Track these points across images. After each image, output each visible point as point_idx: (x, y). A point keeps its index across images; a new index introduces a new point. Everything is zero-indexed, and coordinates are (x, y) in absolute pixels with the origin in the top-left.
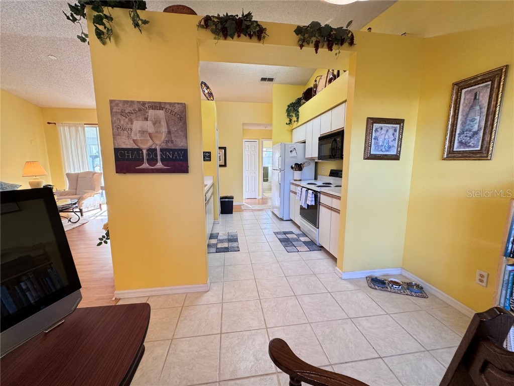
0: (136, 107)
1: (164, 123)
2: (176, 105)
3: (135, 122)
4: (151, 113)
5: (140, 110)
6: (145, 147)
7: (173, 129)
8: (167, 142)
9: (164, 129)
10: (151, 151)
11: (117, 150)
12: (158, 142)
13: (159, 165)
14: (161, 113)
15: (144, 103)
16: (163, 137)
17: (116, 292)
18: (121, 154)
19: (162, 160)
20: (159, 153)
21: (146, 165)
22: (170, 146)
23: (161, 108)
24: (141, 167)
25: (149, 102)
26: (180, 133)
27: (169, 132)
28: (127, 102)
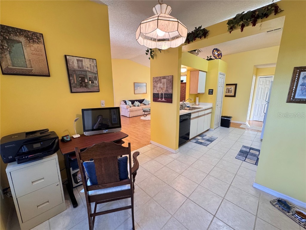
0: (159, 79)
1: (165, 84)
2: (169, 76)
3: (158, 84)
4: (163, 80)
5: (160, 80)
6: (160, 93)
7: (168, 86)
8: (166, 91)
9: (166, 86)
10: (162, 94)
11: (153, 94)
12: (164, 91)
13: (163, 100)
14: (165, 80)
15: (161, 77)
16: (165, 89)
17: (151, 141)
18: (155, 95)
19: (164, 98)
20: (163, 95)
21: (160, 99)
22: (167, 92)
23: (165, 78)
24: (159, 100)
25: (162, 77)
26: (170, 87)
27: (167, 87)
28: (156, 77)
